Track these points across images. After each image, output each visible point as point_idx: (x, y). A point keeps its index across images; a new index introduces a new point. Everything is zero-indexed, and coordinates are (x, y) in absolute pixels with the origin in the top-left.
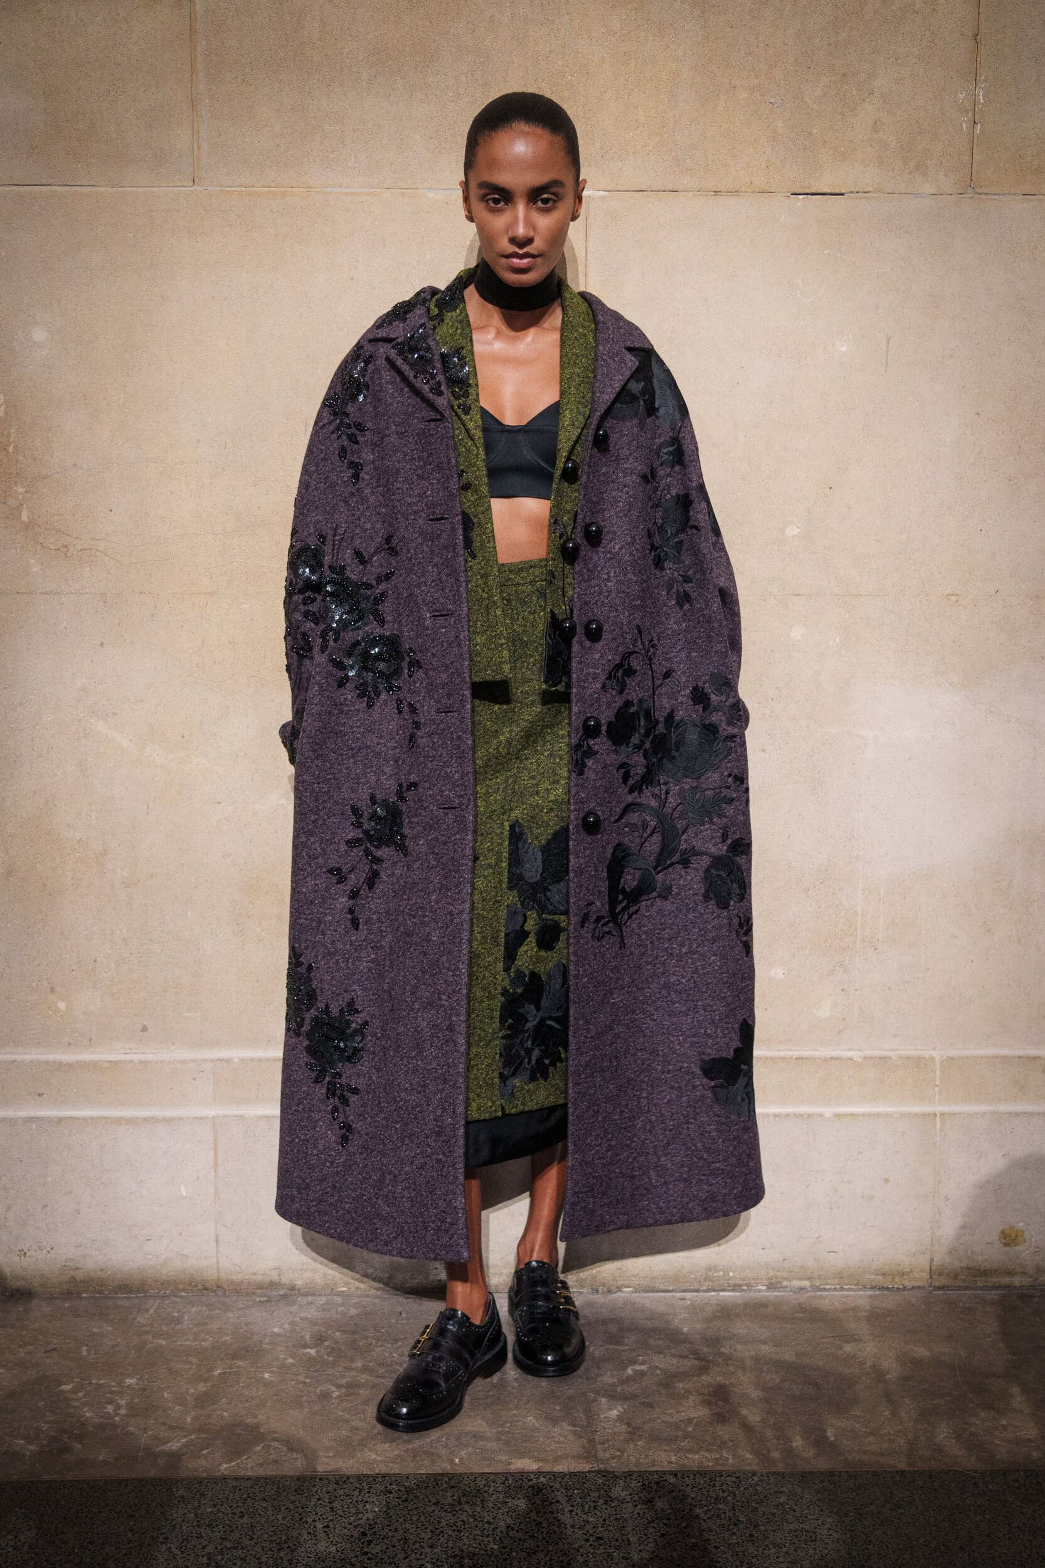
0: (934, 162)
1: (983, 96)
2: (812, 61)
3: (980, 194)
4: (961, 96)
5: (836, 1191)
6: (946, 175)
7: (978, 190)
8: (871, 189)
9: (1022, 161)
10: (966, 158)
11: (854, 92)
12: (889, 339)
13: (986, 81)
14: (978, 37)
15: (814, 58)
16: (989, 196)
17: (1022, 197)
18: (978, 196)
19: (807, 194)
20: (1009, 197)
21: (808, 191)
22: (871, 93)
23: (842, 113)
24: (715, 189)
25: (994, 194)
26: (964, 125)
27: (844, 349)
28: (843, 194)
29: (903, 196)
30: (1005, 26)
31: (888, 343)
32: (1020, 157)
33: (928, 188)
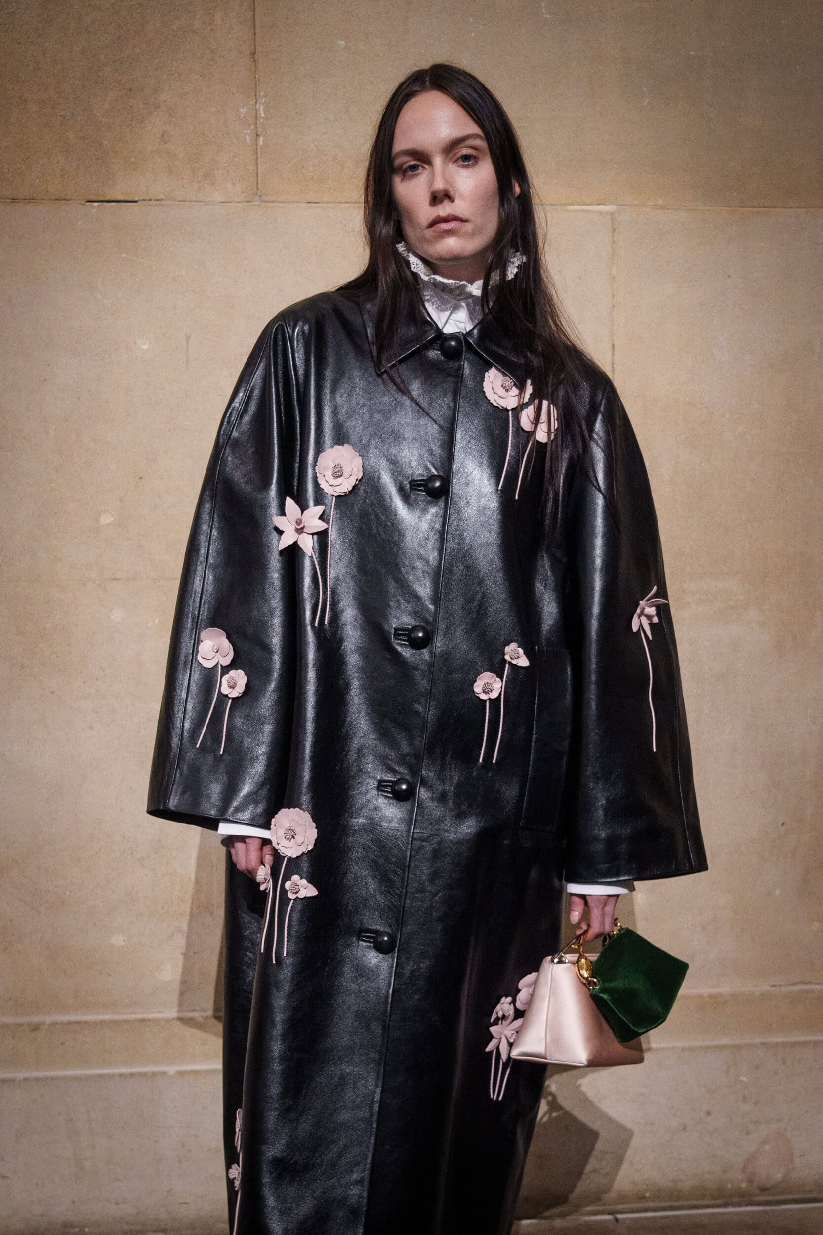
0: (221, 172)
1: (265, 111)
2: (99, 77)
3: (266, 202)
4: (243, 111)
5: (184, 1145)
6: (233, 184)
7: (264, 198)
8: (163, 197)
9: (304, 171)
10: (251, 168)
11: (141, 106)
12: (188, 338)
13: (266, 96)
14: (256, 56)
15: (101, 74)
16: (275, 204)
17: (306, 205)
18: (264, 204)
19: (102, 201)
20: (295, 205)
21: (102, 198)
22: (157, 107)
23: (130, 126)
24: (11, 197)
25: (281, 202)
26: (248, 138)
27: (145, 347)
28: (136, 202)
29: (193, 203)
30: (280, 46)
31: (188, 342)
32: (303, 167)
33: (217, 196)
